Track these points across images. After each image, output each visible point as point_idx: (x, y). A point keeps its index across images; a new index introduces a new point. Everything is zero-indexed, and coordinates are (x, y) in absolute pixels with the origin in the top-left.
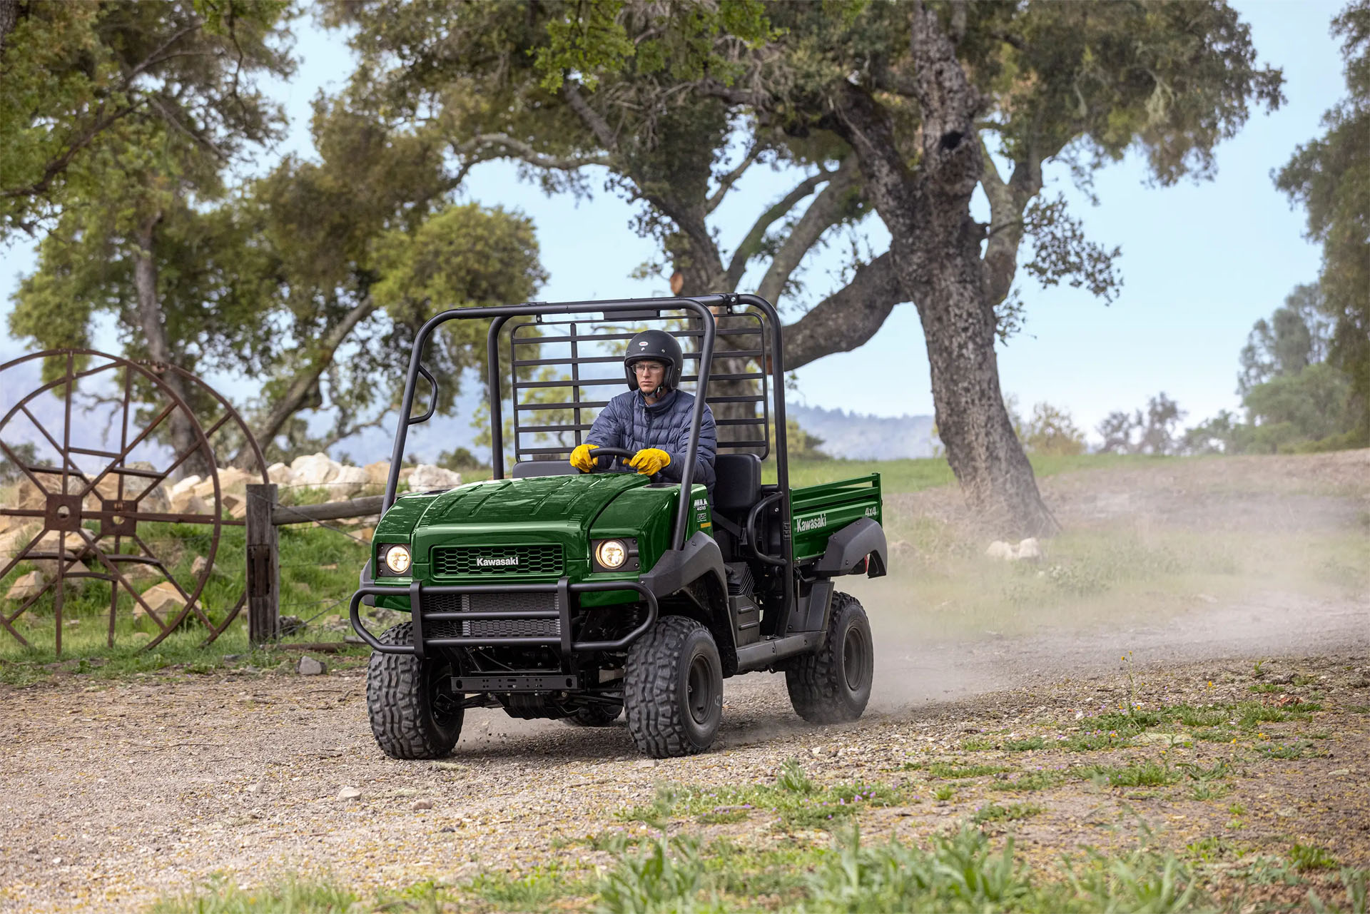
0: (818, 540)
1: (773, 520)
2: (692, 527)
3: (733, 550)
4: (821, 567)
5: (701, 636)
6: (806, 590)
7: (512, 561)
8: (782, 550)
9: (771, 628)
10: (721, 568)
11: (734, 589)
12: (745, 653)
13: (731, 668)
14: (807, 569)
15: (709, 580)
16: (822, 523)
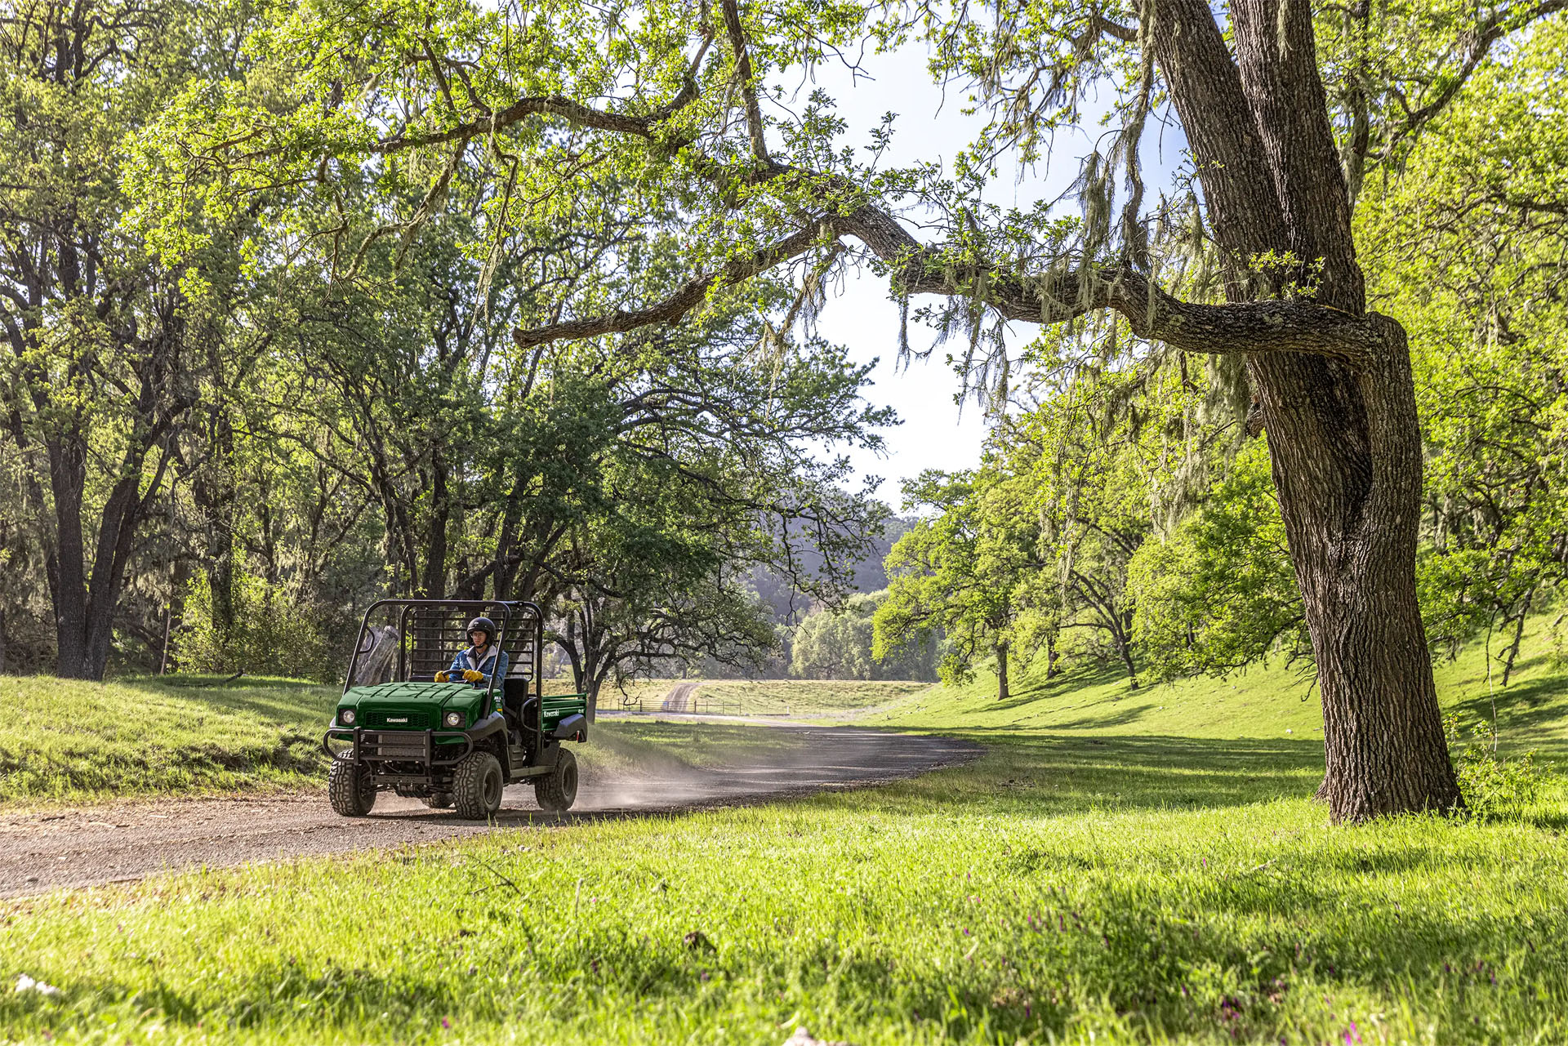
0: (553, 722)
1: (533, 711)
2: (493, 708)
3: (513, 723)
4: (556, 734)
5: (493, 761)
6: (547, 745)
7: (404, 720)
8: (535, 725)
9: (529, 763)
10: (506, 731)
11: (512, 742)
12: (514, 773)
13: (508, 779)
14: (547, 736)
15: (498, 735)
16: (556, 713)
